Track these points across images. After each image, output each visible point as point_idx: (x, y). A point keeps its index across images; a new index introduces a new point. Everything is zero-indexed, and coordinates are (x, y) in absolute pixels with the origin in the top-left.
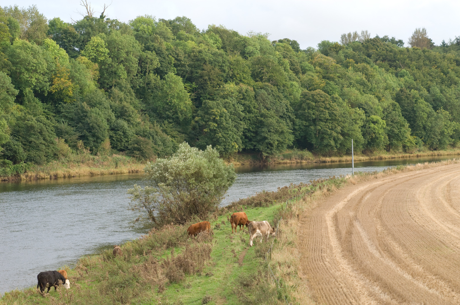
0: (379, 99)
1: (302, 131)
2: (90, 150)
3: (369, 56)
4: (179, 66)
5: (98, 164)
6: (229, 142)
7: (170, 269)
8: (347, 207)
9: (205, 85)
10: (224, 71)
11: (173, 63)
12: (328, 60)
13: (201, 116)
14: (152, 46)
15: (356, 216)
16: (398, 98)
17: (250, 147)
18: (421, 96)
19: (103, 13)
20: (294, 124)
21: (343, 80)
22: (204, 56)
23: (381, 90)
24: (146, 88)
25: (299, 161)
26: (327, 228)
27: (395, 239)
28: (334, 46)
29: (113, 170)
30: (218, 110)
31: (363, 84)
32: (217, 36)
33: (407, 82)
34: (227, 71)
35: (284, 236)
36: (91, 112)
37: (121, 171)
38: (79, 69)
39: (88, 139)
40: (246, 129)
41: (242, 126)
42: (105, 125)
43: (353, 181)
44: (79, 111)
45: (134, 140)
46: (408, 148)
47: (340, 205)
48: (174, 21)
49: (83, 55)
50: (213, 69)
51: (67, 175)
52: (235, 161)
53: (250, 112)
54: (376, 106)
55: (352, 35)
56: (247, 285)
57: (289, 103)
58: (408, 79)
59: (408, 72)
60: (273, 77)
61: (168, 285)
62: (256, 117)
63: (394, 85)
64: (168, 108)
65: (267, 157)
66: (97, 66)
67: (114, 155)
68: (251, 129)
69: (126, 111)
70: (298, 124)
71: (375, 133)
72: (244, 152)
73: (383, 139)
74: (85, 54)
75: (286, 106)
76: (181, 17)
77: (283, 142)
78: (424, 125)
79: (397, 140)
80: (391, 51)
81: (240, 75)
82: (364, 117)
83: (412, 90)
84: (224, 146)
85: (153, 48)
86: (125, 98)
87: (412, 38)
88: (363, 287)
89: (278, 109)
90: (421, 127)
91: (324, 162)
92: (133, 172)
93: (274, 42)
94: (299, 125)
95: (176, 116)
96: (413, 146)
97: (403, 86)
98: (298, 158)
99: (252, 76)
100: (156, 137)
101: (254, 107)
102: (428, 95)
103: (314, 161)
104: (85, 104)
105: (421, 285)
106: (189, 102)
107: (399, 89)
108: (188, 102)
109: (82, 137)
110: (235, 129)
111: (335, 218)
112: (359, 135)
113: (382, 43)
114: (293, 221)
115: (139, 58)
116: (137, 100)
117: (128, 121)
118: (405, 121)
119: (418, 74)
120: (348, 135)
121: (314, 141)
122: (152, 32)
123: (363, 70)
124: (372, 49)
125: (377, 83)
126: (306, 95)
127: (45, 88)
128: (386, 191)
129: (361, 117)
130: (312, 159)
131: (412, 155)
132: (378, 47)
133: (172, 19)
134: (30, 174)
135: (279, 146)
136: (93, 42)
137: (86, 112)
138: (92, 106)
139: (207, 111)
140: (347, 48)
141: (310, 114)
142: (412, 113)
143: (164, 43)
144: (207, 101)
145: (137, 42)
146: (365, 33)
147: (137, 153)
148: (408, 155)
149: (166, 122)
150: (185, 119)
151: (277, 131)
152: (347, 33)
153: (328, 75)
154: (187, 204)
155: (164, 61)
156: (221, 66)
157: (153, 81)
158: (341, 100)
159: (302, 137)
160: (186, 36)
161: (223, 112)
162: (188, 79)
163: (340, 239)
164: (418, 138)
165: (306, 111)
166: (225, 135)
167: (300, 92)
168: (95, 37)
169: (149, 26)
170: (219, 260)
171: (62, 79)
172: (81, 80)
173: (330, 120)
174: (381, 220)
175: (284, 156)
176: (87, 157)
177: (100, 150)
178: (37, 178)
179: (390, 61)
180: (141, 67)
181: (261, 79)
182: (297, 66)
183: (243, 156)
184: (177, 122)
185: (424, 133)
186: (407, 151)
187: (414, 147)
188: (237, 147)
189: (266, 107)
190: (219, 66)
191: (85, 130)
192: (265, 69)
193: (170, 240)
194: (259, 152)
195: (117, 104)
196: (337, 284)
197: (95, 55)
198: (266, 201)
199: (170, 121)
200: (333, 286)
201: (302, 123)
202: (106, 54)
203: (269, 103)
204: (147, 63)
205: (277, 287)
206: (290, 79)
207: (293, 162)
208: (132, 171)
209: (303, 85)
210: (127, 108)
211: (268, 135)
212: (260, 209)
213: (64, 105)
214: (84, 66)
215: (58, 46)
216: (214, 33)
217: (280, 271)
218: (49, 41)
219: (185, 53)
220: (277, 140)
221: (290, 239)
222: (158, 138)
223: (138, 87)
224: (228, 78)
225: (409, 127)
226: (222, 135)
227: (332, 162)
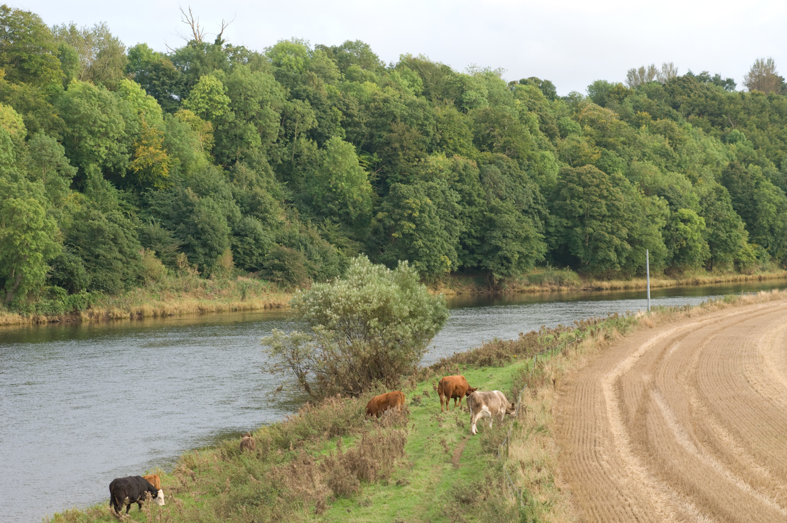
0: (694, 181)
1: (562, 236)
2: (199, 270)
3: (676, 106)
4: (349, 124)
5: (212, 294)
6: (436, 255)
7: (335, 472)
8: (638, 367)
9: (395, 157)
10: (427, 134)
11: (340, 119)
12: (605, 113)
13: (388, 211)
14: (304, 91)
15: (654, 383)
16: (726, 179)
17: (471, 263)
18: (766, 174)
19: (220, 35)
20: (547, 224)
21: (632, 148)
22: (392, 108)
23: (697, 166)
24: (294, 163)
25: (555, 287)
26: (603, 402)
27: (722, 422)
28: (616, 90)
29: (237, 303)
30: (418, 201)
31: (665, 155)
32: (415, 74)
33: (742, 152)
34: (432, 133)
35: (530, 416)
36: (201, 204)
37: (251, 305)
38: (180, 131)
39: (194, 251)
40: (464, 233)
41: (458, 228)
42: (224, 227)
43: (649, 322)
44: (180, 203)
45: (274, 253)
46: (744, 265)
47: (627, 363)
48: (341, 48)
49: (186, 108)
50: (408, 131)
51: (159, 313)
52: (445, 287)
53: (471, 203)
54: (687, 193)
55: (647, 71)
56: (466, 501)
57: (538, 189)
58: (743, 146)
59: (743, 133)
60: (510, 143)
61: (331, 500)
62: (482, 211)
63: (720, 157)
64: (331, 197)
65: (501, 281)
66: (209, 125)
67: (240, 279)
68: (474, 233)
69: (259, 203)
70: (554, 225)
71: (686, 239)
72: (462, 272)
73: (700, 249)
74: (189, 106)
75: (534, 193)
76: (354, 41)
77: (527, 256)
78: (771, 226)
79: (725, 251)
80: (713, 99)
81: (454, 140)
82: (667, 211)
83: (751, 165)
84: (428, 261)
85: (305, 95)
86: (258, 181)
87: (750, 75)
88: (667, 504)
89: (520, 198)
90: (765, 228)
91: (599, 289)
92: (271, 307)
93: (513, 83)
94: (556, 226)
95: (345, 210)
96: (752, 262)
97: (735, 157)
98: (554, 282)
99: (474, 142)
100: (311, 246)
101: (479, 195)
102: (779, 173)
103: (582, 288)
104: (189, 191)
105: (767, 502)
106: (367, 187)
107: (727, 163)
108: (365, 188)
109: (185, 248)
110: (445, 233)
111: (619, 385)
112: (660, 243)
113: (698, 85)
114: (545, 391)
115: (281, 111)
116: (279, 184)
117: (264, 220)
118: (738, 218)
119: (761, 137)
120: (641, 243)
121: (581, 253)
122: (304, 67)
123: (666, 131)
124: (681, 95)
125: (690, 153)
126: (568, 175)
127: (122, 164)
128: (706, 338)
129: (662, 212)
130: (579, 284)
131: (751, 277)
132: (691, 90)
133: (338, 45)
134: (96, 311)
135: (522, 262)
136: (204, 85)
137: (192, 205)
138: (202, 194)
139: (398, 202)
140: (638, 94)
141: (574, 206)
142: (750, 205)
143: (325, 86)
144: (398, 185)
145: (279, 84)
146: (669, 67)
147: (279, 274)
148: (743, 276)
149: (328, 221)
150: (360, 215)
151: (517, 237)
152: (637, 68)
153: (605, 139)
154: (364, 361)
155: (324, 116)
156: (422, 125)
157: (306, 151)
158: (627, 183)
159: (560, 245)
160: (362, 74)
161: (426, 204)
162: (365, 148)
163: (626, 421)
164: (760, 247)
165: (568, 201)
166: (429, 243)
167: (558, 168)
168: (206, 77)
169: (298, 57)
170: (419, 457)
171: (151, 149)
172: (183, 150)
173: (609, 217)
174: (698, 388)
175: (530, 278)
176: (193, 282)
177: (216, 269)
178: (109, 318)
179: (711, 114)
180: (285, 127)
181: (491, 147)
182: (552, 124)
183: (460, 279)
184: (347, 221)
185: (770, 239)
186: (742, 270)
187: (754, 264)
188: (448, 264)
189: (498, 196)
190: (418, 124)
191: (189, 236)
192: (498, 130)
193: (335, 424)
194: (487, 272)
195: (244, 190)
196: (622, 499)
197: (207, 106)
198: (499, 356)
199: (334, 219)
200: (614, 503)
201: (560, 222)
202: (225, 106)
203: (503, 188)
204: (295, 121)
205: (519, 504)
206: (540, 147)
207: (545, 289)
208: (271, 305)
209: (562, 157)
210: (261, 197)
211: (502, 242)
212: (490, 370)
213: (155, 193)
214: (189, 125)
215: (144, 91)
216: (409, 69)
217: (523, 477)
218: (129, 83)
219: (360, 103)
220: (518, 252)
221: (542, 422)
222: (314, 249)
223: (280, 162)
224: (434, 145)
225: (745, 229)
226: (424, 244)
227: (612, 288)
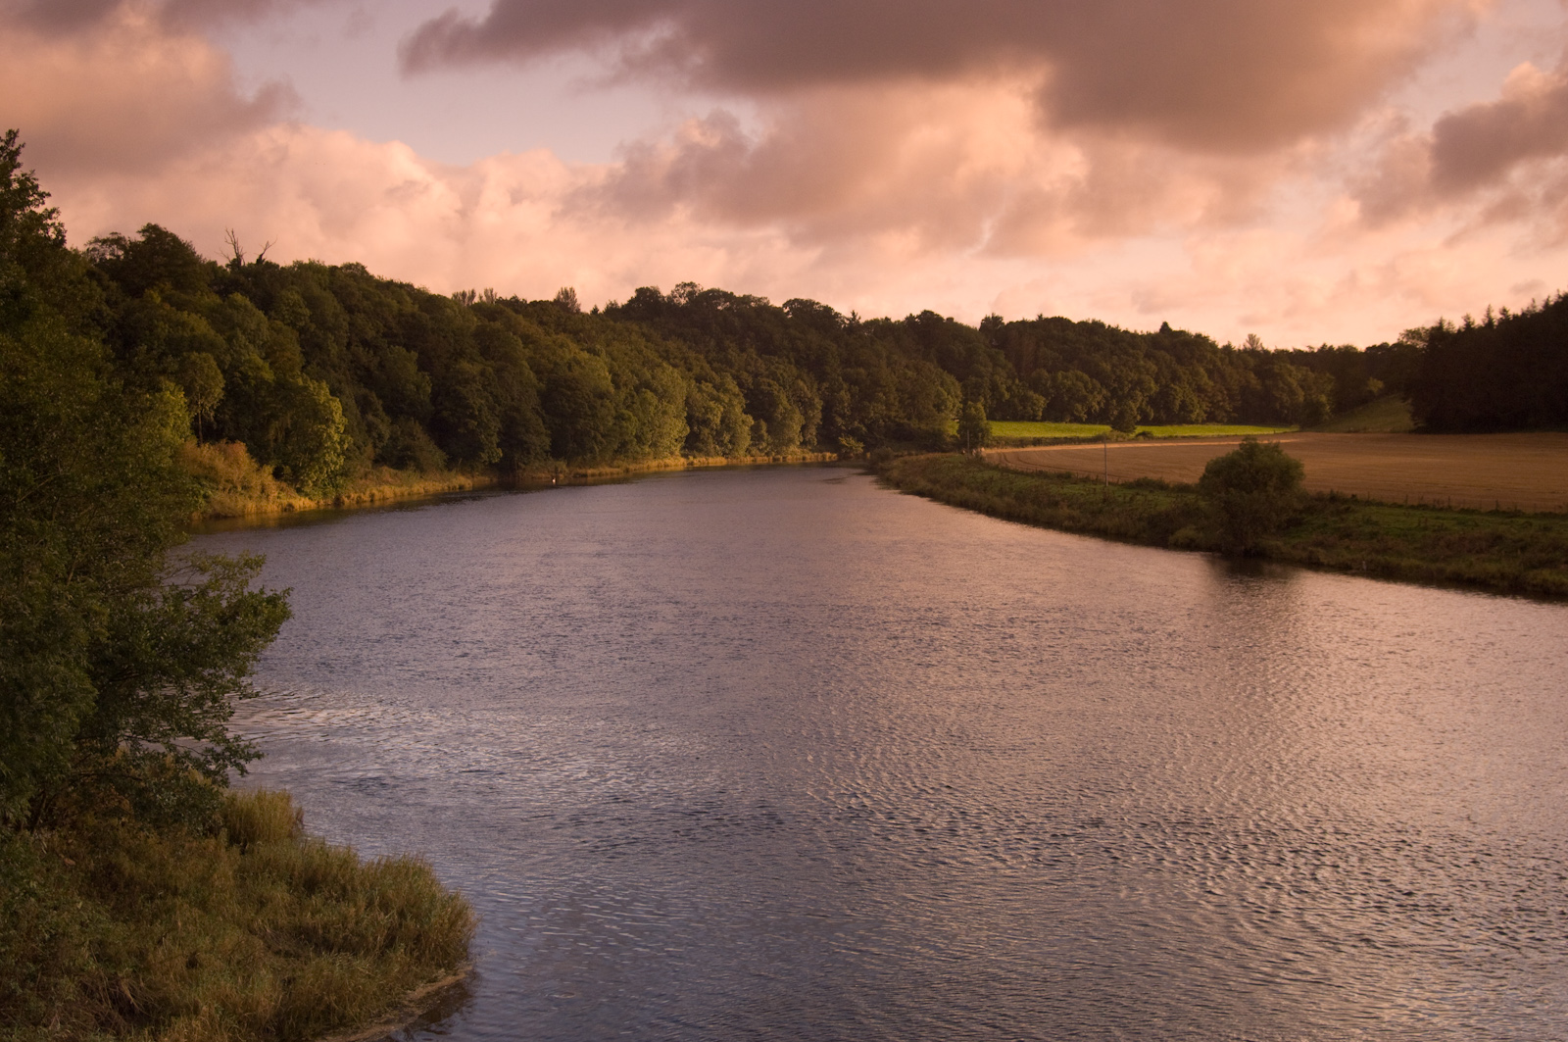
6: (494, 448)
19: (262, 255)
25: (554, 475)
55: (469, 293)
67: (384, 468)
82: (613, 412)
84: (489, 453)
87: (556, 296)
91: (585, 476)
121: (570, 446)
129: (611, 412)
139: (459, 402)
141: (564, 406)
146: (490, 291)
147: (410, 463)
152: (461, 289)
175: (539, 467)
197: (292, 318)
202: (307, 317)
211: (525, 436)
219: (393, 317)
220: (534, 445)
227: (593, 475)
